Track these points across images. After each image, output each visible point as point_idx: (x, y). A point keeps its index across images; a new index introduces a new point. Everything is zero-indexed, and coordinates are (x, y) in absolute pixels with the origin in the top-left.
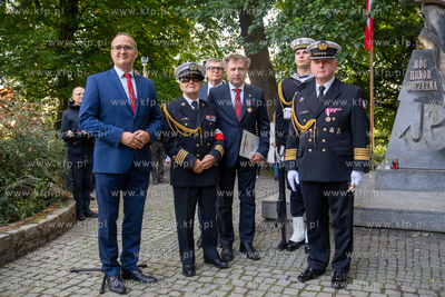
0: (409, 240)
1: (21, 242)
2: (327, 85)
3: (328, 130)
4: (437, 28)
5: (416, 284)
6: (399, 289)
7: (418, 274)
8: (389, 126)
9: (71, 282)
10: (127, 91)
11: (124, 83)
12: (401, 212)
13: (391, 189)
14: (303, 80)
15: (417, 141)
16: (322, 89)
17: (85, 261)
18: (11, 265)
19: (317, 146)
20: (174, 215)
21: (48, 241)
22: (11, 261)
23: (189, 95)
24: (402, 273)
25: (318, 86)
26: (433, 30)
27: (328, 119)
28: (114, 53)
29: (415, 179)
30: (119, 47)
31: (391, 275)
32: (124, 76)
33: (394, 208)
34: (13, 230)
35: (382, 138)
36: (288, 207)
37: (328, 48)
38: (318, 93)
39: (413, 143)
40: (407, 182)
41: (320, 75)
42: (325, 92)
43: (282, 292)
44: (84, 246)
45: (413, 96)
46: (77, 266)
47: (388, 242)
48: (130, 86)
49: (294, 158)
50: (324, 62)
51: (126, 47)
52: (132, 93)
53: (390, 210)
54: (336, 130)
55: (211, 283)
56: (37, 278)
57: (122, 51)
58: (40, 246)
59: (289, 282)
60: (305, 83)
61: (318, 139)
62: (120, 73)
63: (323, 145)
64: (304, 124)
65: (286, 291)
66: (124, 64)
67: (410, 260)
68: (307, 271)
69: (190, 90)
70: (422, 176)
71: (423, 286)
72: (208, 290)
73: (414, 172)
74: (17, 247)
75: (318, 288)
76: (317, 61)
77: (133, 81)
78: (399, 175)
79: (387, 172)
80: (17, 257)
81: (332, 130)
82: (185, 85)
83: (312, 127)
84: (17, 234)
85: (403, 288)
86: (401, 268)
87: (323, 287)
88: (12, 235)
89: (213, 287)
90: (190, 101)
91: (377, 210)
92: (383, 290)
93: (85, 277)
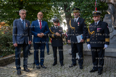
2: (98, 22)
4: (111, 9)
10: (40, 25)
11: (39, 23)
23: (56, 25)
25: (95, 22)
26: (110, 10)
27: (98, 31)
28: (38, 16)
30: (39, 15)
37: (97, 13)
42: (97, 24)
48: (41, 23)
49: (89, 41)
50: (96, 16)
51: (41, 15)
52: (41, 25)
54: (100, 34)
55: (57, 67)
61: (95, 36)
62: (39, 21)
63: (96, 38)
64: (91, 32)
68: (93, 70)
69: (56, 24)
76: (94, 16)
77: (42, 23)
82: (55, 23)
83: (93, 33)
90: (55, 27)
93: (29, 65)
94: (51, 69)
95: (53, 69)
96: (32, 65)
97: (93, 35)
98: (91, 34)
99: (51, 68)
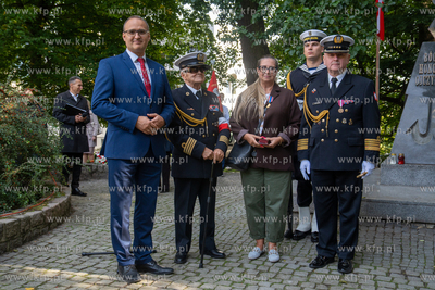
0: (414, 231)
1: (27, 228)
2: (340, 78)
3: (341, 120)
5: (420, 269)
6: (403, 273)
7: (422, 261)
8: (395, 122)
9: (86, 264)
10: (141, 76)
11: (138, 67)
12: (406, 204)
13: (396, 184)
14: (312, 72)
15: (424, 136)
16: (335, 81)
17: (93, 247)
18: (20, 250)
19: (329, 136)
20: (173, 207)
21: (50, 229)
22: (18, 246)
24: (406, 260)
25: (330, 77)
27: (341, 111)
29: (421, 175)
30: (132, 32)
31: (396, 261)
32: (138, 60)
33: (399, 200)
34: (18, 216)
35: (387, 136)
36: (295, 198)
37: (343, 42)
38: (331, 84)
39: (419, 138)
40: (412, 177)
41: (333, 68)
42: (337, 84)
43: (292, 274)
44: (88, 234)
45: (422, 90)
46: (87, 250)
47: (393, 234)
49: (306, 147)
50: (339, 55)
52: (147, 78)
53: (395, 202)
54: (348, 121)
55: (223, 266)
56: (50, 260)
57: (137, 36)
58: (44, 233)
59: (298, 266)
60: (314, 75)
61: (331, 129)
62: (134, 57)
63: (336, 136)
64: (317, 115)
65: (297, 273)
66: (139, 49)
67: (414, 250)
69: (199, 80)
70: (428, 171)
71: (426, 271)
72: (221, 272)
73: (420, 167)
74: (24, 232)
75: (327, 271)
76: (332, 55)
77: (147, 66)
78: (405, 170)
79: (392, 167)
80: (24, 243)
81: (344, 121)
83: (325, 117)
84: (24, 220)
85: (407, 273)
86: (405, 256)
87: (331, 270)
88: (19, 220)
89: (226, 269)
90: (194, 91)
91: (383, 202)
92: (388, 274)
93: (98, 260)
94: (199, 278)
95: (209, 275)
96: (108, 256)
97: (323, 125)
98: (312, 123)
99: (198, 274)
